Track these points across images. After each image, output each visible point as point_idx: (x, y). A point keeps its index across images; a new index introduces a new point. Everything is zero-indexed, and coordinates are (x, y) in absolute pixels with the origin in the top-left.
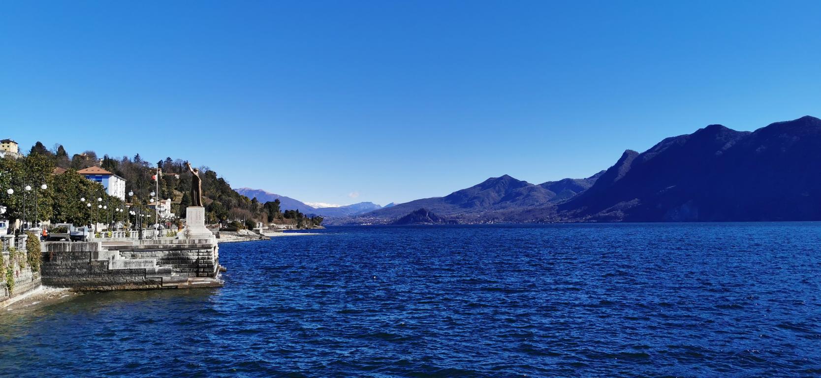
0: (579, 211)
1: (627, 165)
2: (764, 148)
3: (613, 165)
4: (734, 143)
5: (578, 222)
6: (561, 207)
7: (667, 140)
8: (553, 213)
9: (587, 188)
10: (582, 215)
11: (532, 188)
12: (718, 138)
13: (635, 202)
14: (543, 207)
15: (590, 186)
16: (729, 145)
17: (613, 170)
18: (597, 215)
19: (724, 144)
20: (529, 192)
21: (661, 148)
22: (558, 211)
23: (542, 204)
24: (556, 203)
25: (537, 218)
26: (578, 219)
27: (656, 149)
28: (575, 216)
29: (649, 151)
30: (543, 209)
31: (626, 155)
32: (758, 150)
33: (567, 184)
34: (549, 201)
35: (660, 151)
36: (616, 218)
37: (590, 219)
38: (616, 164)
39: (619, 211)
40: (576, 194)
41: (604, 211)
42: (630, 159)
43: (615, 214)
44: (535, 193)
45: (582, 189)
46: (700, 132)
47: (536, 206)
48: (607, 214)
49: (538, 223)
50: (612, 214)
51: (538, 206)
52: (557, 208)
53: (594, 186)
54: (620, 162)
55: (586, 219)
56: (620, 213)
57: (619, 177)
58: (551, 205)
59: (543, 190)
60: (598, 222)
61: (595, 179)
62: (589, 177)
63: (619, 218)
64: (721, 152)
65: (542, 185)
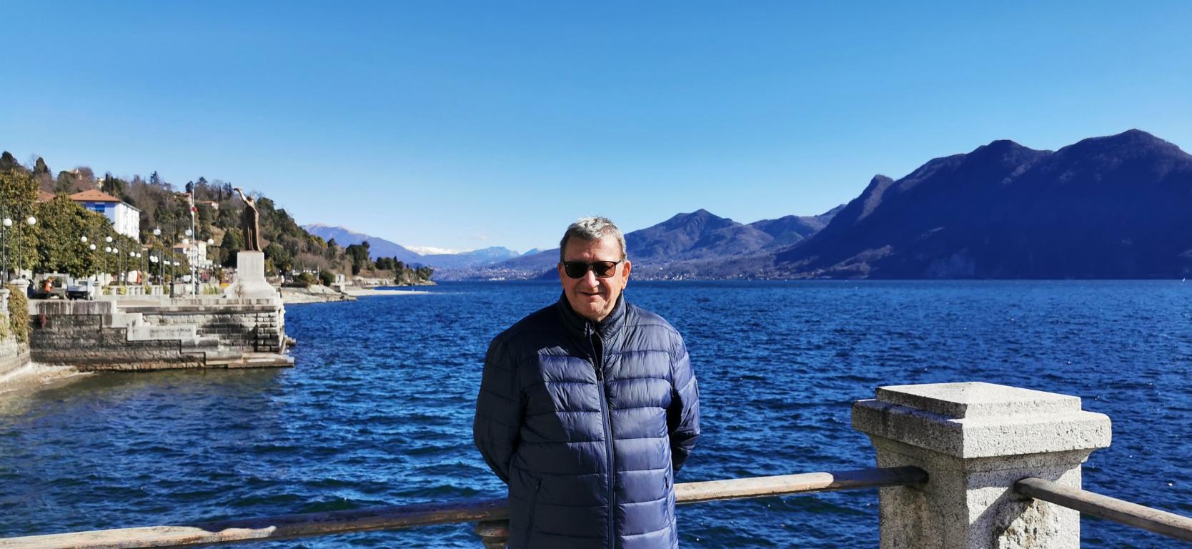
0: (806, 262)
1: (876, 197)
2: (1071, 174)
3: (857, 196)
4: (1029, 167)
5: (804, 278)
6: (781, 257)
7: (934, 162)
8: (769, 266)
9: (819, 230)
10: (811, 267)
11: (740, 229)
12: (1006, 159)
13: (886, 250)
14: (754, 256)
15: (823, 226)
16: (1021, 170)
17: (856, 205)
18: (831, 269)
19: (1014, 169)
20: (735, 234)
21: (925, 173)
22: (776, 263)
23: (754, 252)
24: (773, 250)
25: (745, 273)
26: (805, 274)
27: (918, 175)
28: (800, 270)
29: (908, 177)
30: (754, 259)
31: (875, 182)
32: (1063, 177)
33: (790, 223)
34: (763, 248)
35: (925, 178)
36: (858, 273)
37: (822, 274)
38: (861, 196)
39: (864, 264)
40: (802, 238)
41: (843, 263)
42: (882, 188)
43: (858, 267)
44: (743, 236)
45: (811, 230)
46: (982, 151)
47: (744, 255)
48: (846, 268)
49: (746, 279)
50: (853, 267)
51: (748, 254)
52: (775, 257)
53: (829, 227)
54: (867, 193)
55: (815, 275)
56: (864, 267)
57: (865, 214)
58: (765, 253)
59: (755, 232)
60: (833, 279)
61: (831, 216)
62: (822, 213)
63: (862, 273)
64: (1010, 180)
65: (754, 224)
